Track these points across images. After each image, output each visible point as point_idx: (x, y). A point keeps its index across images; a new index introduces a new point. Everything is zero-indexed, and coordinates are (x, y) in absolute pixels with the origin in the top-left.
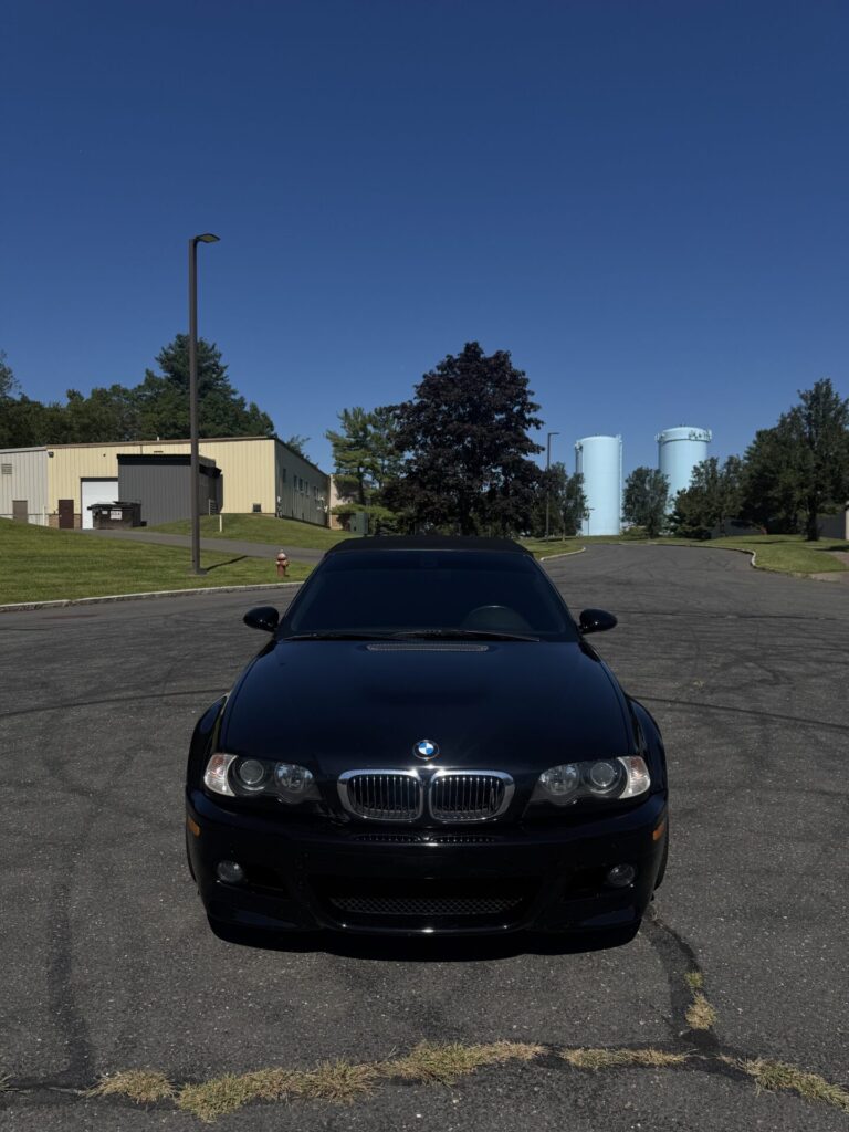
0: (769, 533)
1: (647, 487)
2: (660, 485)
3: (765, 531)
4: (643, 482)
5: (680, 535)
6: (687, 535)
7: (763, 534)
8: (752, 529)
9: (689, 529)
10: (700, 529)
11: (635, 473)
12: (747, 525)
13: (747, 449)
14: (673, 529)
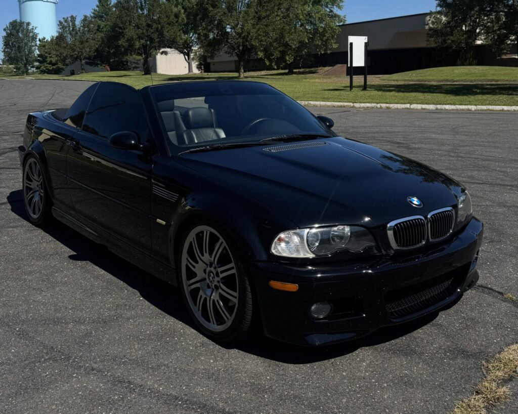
0: (112, 70)
1: (21, 35)
2: (31, 34)
3: (109, 69)
4: (18, 32)
5: (43, 72)
6: (49, 72)
7: (108, 71)
8: (100, 67)
9: (50, 67)
10: (58, 67)
11: (11, 24)
12: (96, 65)
13: (93, 11)
14: (37, 68)
